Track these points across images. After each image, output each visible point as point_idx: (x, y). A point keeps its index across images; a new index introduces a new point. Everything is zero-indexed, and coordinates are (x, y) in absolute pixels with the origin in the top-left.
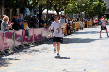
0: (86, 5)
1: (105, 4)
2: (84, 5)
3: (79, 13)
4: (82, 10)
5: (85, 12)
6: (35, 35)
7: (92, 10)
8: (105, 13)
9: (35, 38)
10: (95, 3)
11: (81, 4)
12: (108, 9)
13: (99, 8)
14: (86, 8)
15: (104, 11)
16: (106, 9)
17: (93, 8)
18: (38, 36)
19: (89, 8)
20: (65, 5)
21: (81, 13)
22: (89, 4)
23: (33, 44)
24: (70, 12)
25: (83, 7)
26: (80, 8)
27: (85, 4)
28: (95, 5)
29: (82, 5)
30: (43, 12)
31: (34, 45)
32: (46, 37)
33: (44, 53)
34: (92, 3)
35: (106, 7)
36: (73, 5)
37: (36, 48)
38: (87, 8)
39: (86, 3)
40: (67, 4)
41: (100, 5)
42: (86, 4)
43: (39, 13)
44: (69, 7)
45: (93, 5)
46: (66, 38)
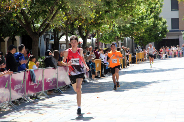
0: (133, 25)
1: (164, 23)
2: (128, 25)
3: (122, 40)
4: (126, 35)
5: (132, 38)
6: (46, 80)
7: (143, 33)
8: (165, 37)
9: (47, 84)
10: (147, 21)
11: (124, 25)
12: (170, 31)
13: (154, 30)
14: (132, 30)
15: (163, 36)
16: (166, 32)
17: (144, 30)
18: (51, 82)
19: (138, 30)
20: (96, 27)
21: (125, 39)
22: (138, 23)
23: (43, 95)
24: (105, 38)
25: (128, 29)
26: (122, 30)
27: (131, 24)
28: (147, 25)
29: (125, 25)
30: (61, 40)
31: (45, 96)
32: (64, 83)
33: (61, 110)
34: (142, 23)
35: (166, 28)
36: (110, 26)
37: (48, 101)
38: (135, 31)
39: (132, 22)
40: (100, 25)
41: (155, 25)
43: (54, 42)
44: (103, 30)
45: (143, 26)
46: (100, 83)
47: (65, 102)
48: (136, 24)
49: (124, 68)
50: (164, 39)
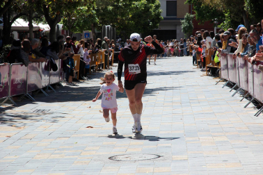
0: (117, 7)
1: (157, 7)
2: (110, 8)
3: (100, 28)
4: (105, 22)
5: (113, 26)
6: (13, 81)
7: (129, 19)
8: (157, 27)
9: (14, 86)
10: (136, 3)
11: (104, 6)
12: (165, 19)
13: (144, 16)
14: (116, 15)
15: (154, 25)
16: (159, 19)
17: (130, 16)
18: (19, 84)
19: (123, 15)
21: (105, 27)
22: (123, 5)
25: (110, 12)
26: (101, 15)
27: (113, 5)
28: (137, 8)
29: (106, 8)
30: (13, 25)
33: (43, 122)
34: (130, 5)
35: (159, 14)
36: (89, 8)
37: (19, 110)
38: (119, 17)
39: (115, 3)
41: (147, 9)
42: (117, 6)
43: (4, 26)
45: (131, 9)
46: (81, 88)
47: (43, 112)
48: (121, 7)
50: (155, 29)
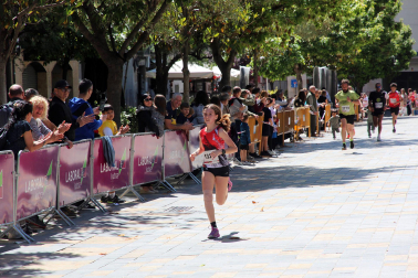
0: (335, 38)
1: (407, 35)
2: (324, 39)
3: (310, 72)
4: (318, 61)
5: (332, 68)
6: (137, 160)
7: (358, 57)
8: (407, 68)
9: (140, 171)
10: (366, 30)
11: (315, 37)
13: (383, 50)
14: (334, 50)
15: (402, 65)
16: (409, 55)
17: (359, 51)
18: (149, 165)
19: (345, 49)
20: (251, 42)
21: (317, 70)
22: (346, 34)
23: (130, 195)
24: (272, 67)
25: (324, 47)
26: (310, 50)
27: (330, 35)
28: (368, 38)
29: (318, 39)
30: (171, 71)
31: (134, 197)
32: (178, 169)
33: (171, 229)
34: (357, 33)
35: (409, 47)
36: (284, 40)
37: (142, 209)
38: (339, 53)
39: (333, 32)
40: (260, 37)
41: (385, 40)
42: (335, 35)
43: (157, 73)
44: (268, 48)
45: (358, 40)
46: (258, 169)
47: (179, 210)
48: (341, 37)
49: (313, 135)
50: (404, 70)
